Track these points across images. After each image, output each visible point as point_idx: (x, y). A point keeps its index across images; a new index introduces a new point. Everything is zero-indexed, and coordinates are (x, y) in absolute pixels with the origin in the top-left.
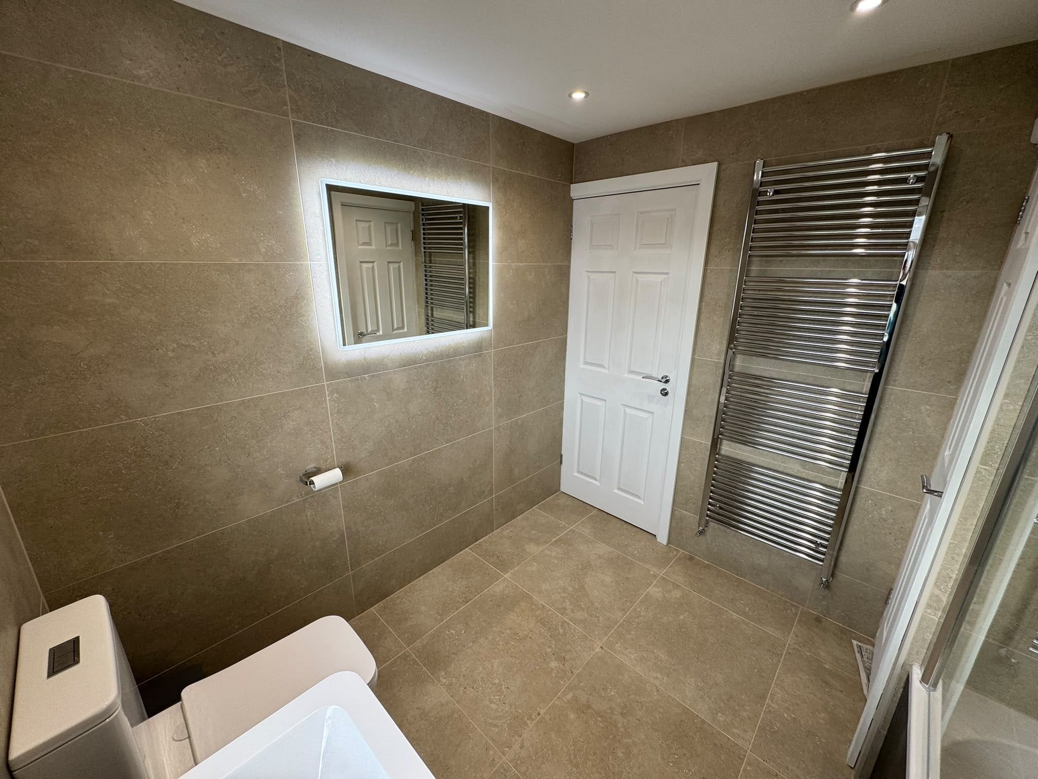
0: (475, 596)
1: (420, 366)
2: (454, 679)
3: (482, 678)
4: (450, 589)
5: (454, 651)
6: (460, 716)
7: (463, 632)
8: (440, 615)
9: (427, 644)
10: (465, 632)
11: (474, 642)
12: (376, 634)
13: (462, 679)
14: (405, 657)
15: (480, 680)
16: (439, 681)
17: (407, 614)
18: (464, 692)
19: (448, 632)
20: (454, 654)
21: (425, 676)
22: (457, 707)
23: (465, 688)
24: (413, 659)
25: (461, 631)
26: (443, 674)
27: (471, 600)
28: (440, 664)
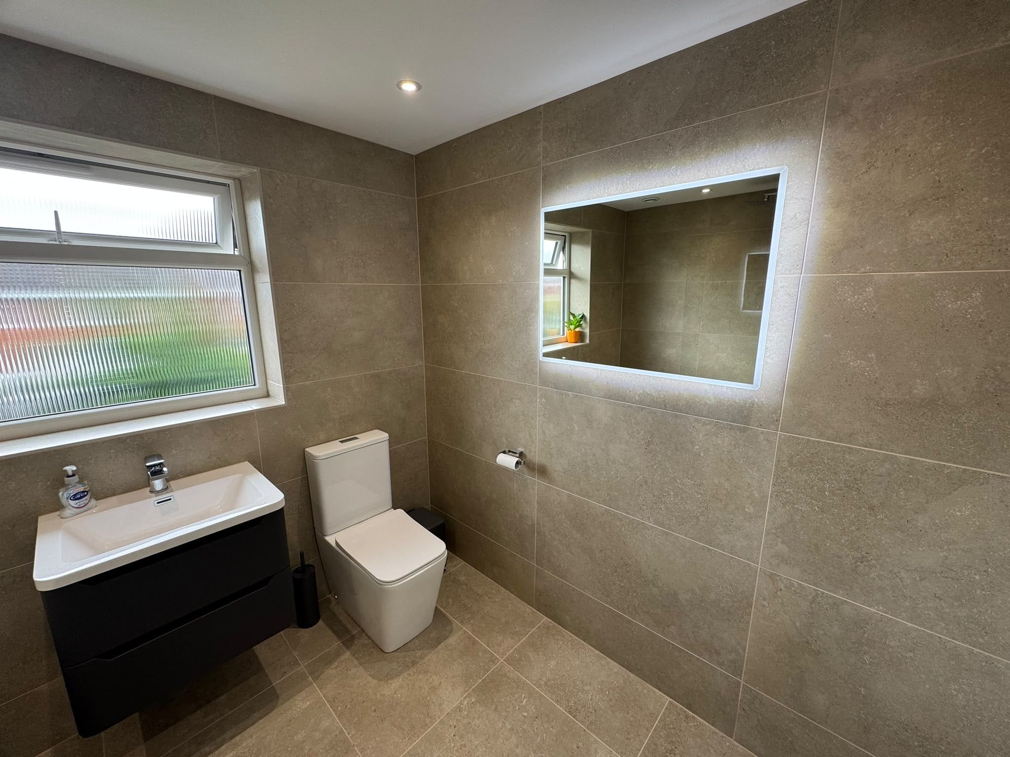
0: (582, 722)
1: (630, 406)
2: (466, 713)
3: (465, 746)
4: (587, 688)
5: (499, 708)
6: (426, 725)
7: (526, 714)
8: (546, 682)
9: (508, 678)
10: (525, 717)
11: (512, 729)
12: (517, 629)
13: (465, 721)
14: (493, 660)
15: (463, 743)
16: (465, 698)
17: (542, 649)
18: (451, 726)
19: (523, 696)
20: (496, 708)
21: (471, 682)
22: (436, 721)
23: (455, 727)
24: (490, 668)
25: (526, 712)
26: (473, 700)
27: (575, 717)
28: (484, 695)
